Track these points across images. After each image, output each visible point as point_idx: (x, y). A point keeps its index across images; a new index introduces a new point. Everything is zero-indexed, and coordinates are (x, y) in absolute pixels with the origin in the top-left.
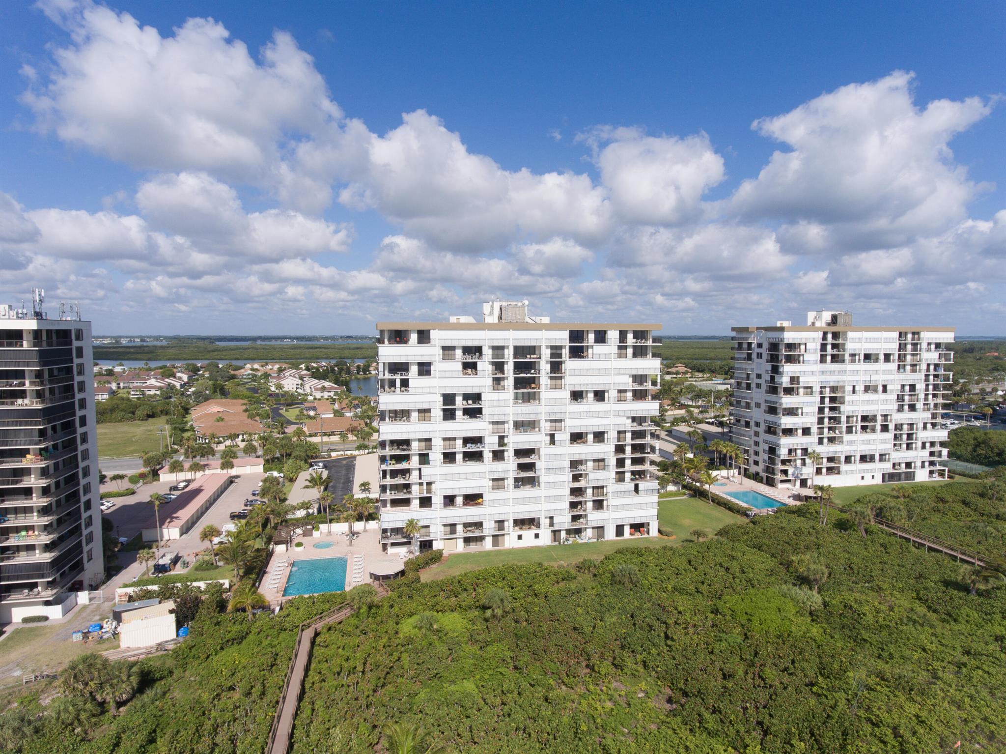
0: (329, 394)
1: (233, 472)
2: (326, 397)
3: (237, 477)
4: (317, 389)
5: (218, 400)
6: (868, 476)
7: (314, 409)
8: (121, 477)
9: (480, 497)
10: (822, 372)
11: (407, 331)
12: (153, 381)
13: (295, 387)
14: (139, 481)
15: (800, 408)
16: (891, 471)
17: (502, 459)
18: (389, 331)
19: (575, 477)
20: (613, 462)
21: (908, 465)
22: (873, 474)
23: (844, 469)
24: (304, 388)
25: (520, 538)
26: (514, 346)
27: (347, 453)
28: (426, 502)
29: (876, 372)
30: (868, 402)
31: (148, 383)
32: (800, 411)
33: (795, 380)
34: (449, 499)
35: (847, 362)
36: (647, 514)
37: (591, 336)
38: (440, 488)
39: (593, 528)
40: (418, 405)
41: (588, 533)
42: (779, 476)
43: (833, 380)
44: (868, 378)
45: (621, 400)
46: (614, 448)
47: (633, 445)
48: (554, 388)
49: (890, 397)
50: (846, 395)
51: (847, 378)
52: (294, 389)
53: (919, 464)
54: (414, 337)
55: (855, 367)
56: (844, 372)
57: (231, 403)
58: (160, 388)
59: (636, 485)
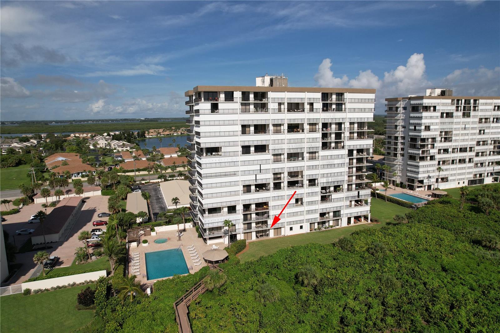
0: (126, 148)
1: (84, 195)
2: (125, 150)
3: (88, 198)
4: (119, 146)
5: (60, 154)
6: (461, 182)
7: (121, 157)
8: (8, 202)
9: (266, 204)
10: (441, 123)
11: (216, 92)
12: (15, 144)
13: (104, 145)
14: (20, 204)
15: (429, 144)
16: (473, 179)
17: (280, 178)
18: (204, 92)
19: (323, 188)
20: (346, 178)
21: (481, 175)
22: (464, 181)
23: (450, 178)
24: (110, 146)
25: (291, 229)
26: (288, 103)
27: (151, 181)
28: (232, 209)
29: (468, 123)
30: (464, 140)
31: (13, 145)
32: (429, 146)
33: (428, 128)
34: (247, 207)
35: (454, 117)
36: (365, 209)
37: (334, 97)
38: (241, 199)
39: (333, 220)
40: (227, 144)
41: (331, 223)
42: (416, 184)
43: (447, 127)
44: (464, 126)
45: (351, 138)
46: (347, 169)
47: (357, 167)
48: (312, 131)
49: (474, 137)
50: (453, 136)
51: (455, 126)
52: (104, 147)
53: (486, 174)
54: (222, 96)
55: (458, 120)
56: (452, 123)
57: (69, 154)
58: (21, 148)
59: (359, 192)
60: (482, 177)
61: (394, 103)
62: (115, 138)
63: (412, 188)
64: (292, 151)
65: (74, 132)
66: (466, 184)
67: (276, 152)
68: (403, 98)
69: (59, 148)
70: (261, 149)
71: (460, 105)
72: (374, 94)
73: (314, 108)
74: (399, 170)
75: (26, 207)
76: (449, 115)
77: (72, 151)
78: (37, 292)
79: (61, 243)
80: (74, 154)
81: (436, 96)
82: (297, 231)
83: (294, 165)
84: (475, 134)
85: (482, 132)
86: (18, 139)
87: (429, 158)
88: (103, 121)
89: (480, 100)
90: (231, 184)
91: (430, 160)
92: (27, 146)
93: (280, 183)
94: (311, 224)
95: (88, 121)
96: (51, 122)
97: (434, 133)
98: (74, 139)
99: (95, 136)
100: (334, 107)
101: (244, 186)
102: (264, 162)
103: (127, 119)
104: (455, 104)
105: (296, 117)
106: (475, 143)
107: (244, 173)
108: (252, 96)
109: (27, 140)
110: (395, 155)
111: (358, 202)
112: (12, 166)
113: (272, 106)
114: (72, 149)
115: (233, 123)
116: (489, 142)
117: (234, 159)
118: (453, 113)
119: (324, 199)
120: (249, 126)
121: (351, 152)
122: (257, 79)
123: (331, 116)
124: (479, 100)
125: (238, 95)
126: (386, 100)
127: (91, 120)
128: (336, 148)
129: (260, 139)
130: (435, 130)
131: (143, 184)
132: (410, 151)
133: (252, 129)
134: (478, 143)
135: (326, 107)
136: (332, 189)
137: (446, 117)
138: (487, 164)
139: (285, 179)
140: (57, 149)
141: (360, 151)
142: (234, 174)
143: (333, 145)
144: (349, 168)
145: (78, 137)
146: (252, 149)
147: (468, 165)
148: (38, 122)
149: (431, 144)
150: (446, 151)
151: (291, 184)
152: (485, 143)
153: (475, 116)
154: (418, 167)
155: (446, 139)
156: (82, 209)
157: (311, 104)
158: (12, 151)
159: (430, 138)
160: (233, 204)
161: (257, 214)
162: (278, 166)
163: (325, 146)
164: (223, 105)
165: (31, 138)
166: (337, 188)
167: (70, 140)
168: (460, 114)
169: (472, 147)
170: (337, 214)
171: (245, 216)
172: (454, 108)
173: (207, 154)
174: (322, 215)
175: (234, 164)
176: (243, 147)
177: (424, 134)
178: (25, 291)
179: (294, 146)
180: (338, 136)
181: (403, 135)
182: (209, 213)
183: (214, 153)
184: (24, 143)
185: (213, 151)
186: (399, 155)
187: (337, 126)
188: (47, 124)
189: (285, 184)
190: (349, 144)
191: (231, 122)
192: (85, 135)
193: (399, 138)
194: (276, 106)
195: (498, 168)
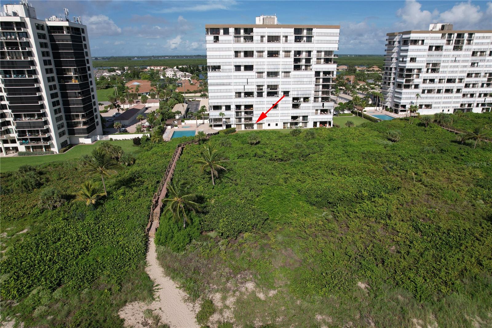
3: (150, 107)
4: (183, 76)
5: (136, 80)
6: (446, 110)
8: (102, 105)
9: (251, 106)
10: (428, 55)
11: (219, 29)
12: (105, 74)
13: (172, 76)
14: (108, 108)
15: (415, 74)
16: (459, 108)
17: (262, 89)
18: (211, 29)
19: (294, 99)
20: (313, 92)
21: (470, 105)
22: (449, 109)
23: (433, 106)
24: (176, 77)
25: (269, 125)
26: (268, 36)
27: (196, 99)
28: (228, 108)
29: (459, 56)
30: (452, 72)
31: (104, 74)
32: (415, 76)
33: (413, 60)
34: (238, 107)
35: (444, 50)
36: (328, 117)
37: (305, 31)
38: (234, 102)
39: (303, 123)
40: (224, 64)
41: (301, 125)
42: (400, 108)
43: (434, 60)
44: (454, 59)
45: (318, 63)
46: (314, 86)
47: (323, 85)
48: (286, 56)
49: (465, 69)
50: (440, 68)
51: (443, 59)
52: (172, 77)
53: (475, 105)
54: (222, 31)
55: (448, 53)
56: (441, 55)
57: (143, 81)
58: (109, 76)
59: (323, 104)
60: (471, 107)
61: (392, 37)
62: (182, 70)
63: (396, 112)
64: (270, 71)
65: (150, 66)
66: (451, 112)
67: (259, 71)
68: (399, 33)
69: (136, 76)
70: (249, 68)
71: (452, 39)
72: (339, 29)
73: (288, 39)
74: (390, 97)
75: (111, 110)
76: (438, 48)
77: (145, 79)
78: (116, 140)
79: (129, 126)
80: (147, 81)
81: (437, 30)
82: (273, 127)
83: (273, 81)
84: (466, 66)
85: (476, 64)
86: (107, 70)
87: (413, 86)
88: (178, 57)
89: (476, 34)
90: (227, 91)
91: (414, 88)
92: (113, 75)
93: (262, 92)
94: (284, 123)
95: (164, 57)
96: (134, 57)
97: (420, 64)
98: (149, 71)
99: (167, 68)
100: (305, 39)
101: (236, 93)
102: (250, 77)
103: (200, 55)
104: (446, 38)
105: (273, 46)
106: (466, 75)
107: (236, 84)
108: (242, 31)
109: (114, 71)
110: (389, 83)
111: (324, 111)
112: (104, 89)
113: (256, 38)
114: (146, 77)
115: (228, 49)
116: (483, 74)
117: (229, 74)
118: (442, 46)
119: (295, 106)
120: (240, 52)
121: (317, 73)
122: (256, 18)
123: (303, 46)
124: (474, 34)
125: (232, 30)
126: (388, 35)
127: (168, 56)
128: (306, 69)
129: (248, 61)
130: (422, 62)
131: (190, 101)
132: (398, 80)
133: (242, 54)
134: (469, 75)
135: (298, 39)
136: (302, 100)
137: (435, 50)
138: (478, 95)
139: (265, 90)
140: (134, 77)
141: (326, 73)
142: (229, 84)
143: (303, 67)
144: (316, 85)
145: (153, 69)
146: (242, 68)
147: (454, 94)
148: (123, 58)
149: (417, 74)
150: (432, 81)
151: (270, 94)
152: (477, 75)
153: (468, 50)
154: (401, 93)
155: (434, 70)
156: (145, 112)
157: (286, 37)
158: (103, 78)
159: (416, 69)
160: (228, 104)
161: (246, 113)
162: (260, 81)
163: (297, 68)
164: (222, 37)
165: (117, 70)
166: (306, 99)
167: (146, 72)
168: (451, 47)
169: (462, 79)
170: (305, 117)
171: (237, 113)
172: (445, 41)
173: (212, 71)
174: (294, 118)
175: (229, 77)
176: (236, 66)
177: (409, 65)
178: (110, 139)
179: (272, 67)
180: (308, 60)
181: (395, 67)
182: (214, 109)
183: (216, 70)
184: (112, 73)
185: (216, 68)
186: (391, 84)
187: (307, 54)
188: (131, 59)
189: (265, 94)
190: (315, 66)
191: (227, 49)
192: (159, 68)
193: (393, 69)
194: (259, 38)
195: (489, 100)
